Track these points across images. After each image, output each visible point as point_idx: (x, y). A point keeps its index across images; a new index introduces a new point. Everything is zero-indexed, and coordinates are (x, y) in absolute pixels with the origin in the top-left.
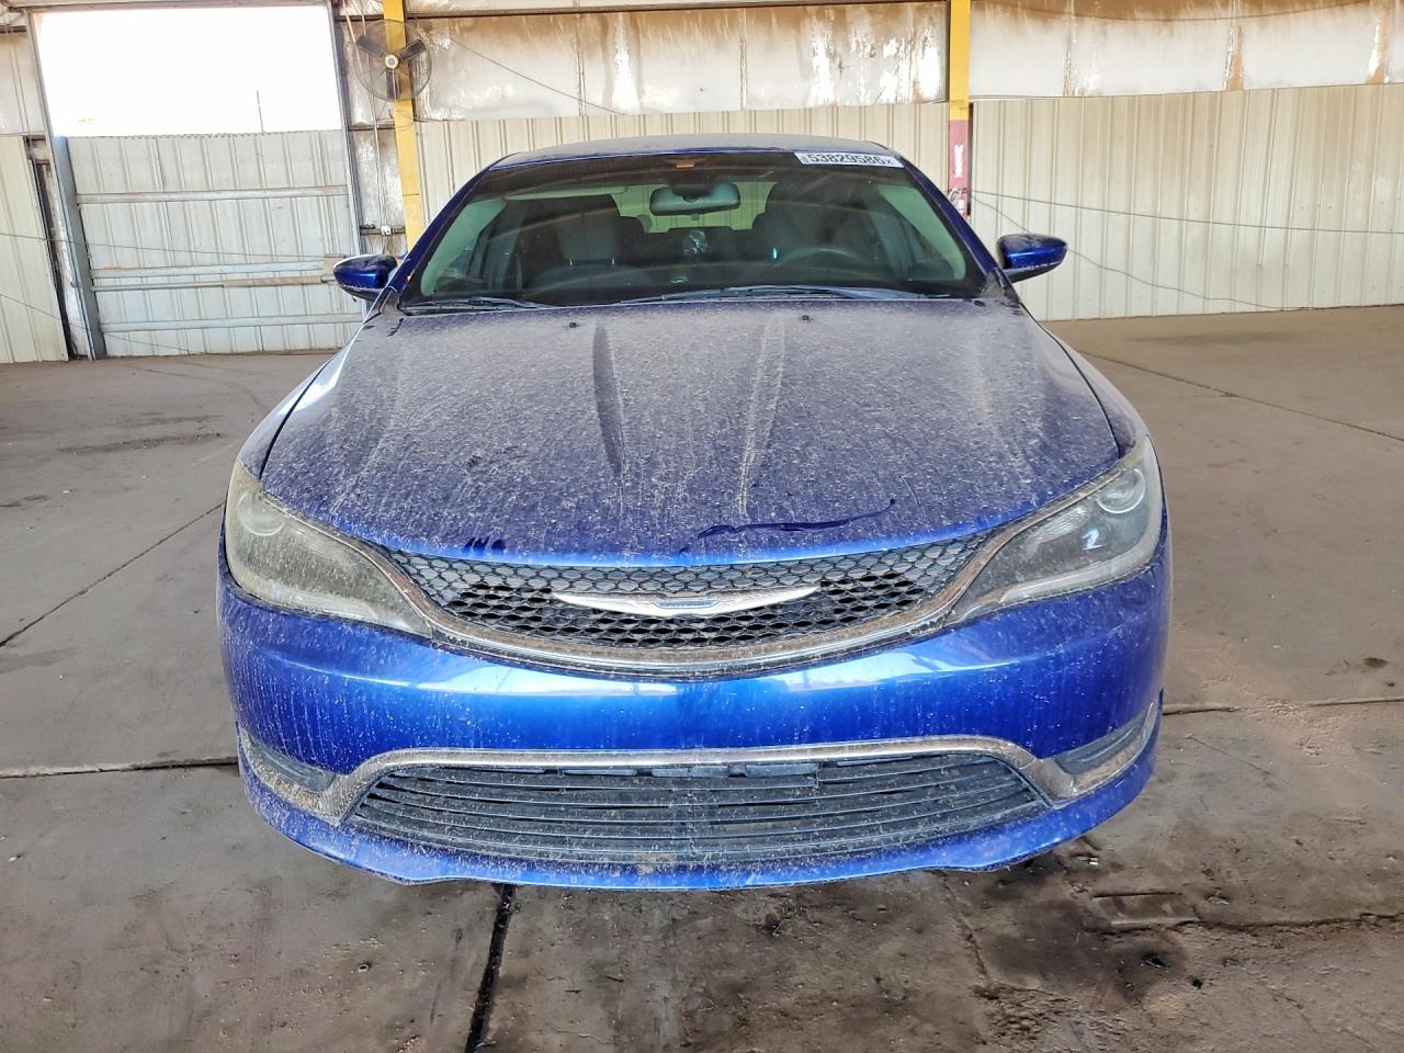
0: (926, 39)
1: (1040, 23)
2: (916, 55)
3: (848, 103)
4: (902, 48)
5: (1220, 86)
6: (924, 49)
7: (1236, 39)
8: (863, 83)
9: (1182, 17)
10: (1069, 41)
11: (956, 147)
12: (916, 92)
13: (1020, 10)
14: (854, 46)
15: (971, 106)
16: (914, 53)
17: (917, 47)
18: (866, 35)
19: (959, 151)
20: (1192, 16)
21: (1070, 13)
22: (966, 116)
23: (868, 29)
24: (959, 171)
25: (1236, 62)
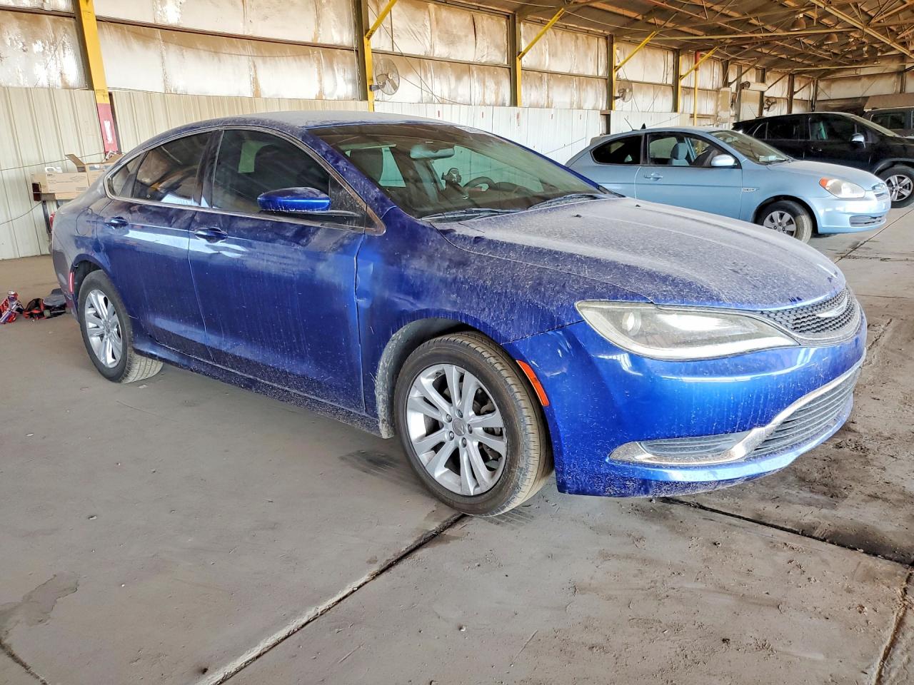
0: (64, 43)
1: (141, 43)
2: (59, 54)
3: (10, 84)
4: (47, 48)
5: (250, 94)
6: (64, 50)
7: (253, 69)
8: (20, 70)
9: (224, 52)
10: (162, 57)
11: (105, 122)
12: (63, 80)
13: (126, 32)
14: (8, 42)
15: (110, 95)
16: (57, 52)
17: (58, 48)
18: (17, 35)
19: (107, 125)
20: (228, 51)
21: (159, 39)
22: (108, 102)
23: (18, 30)
24: (110, 139)
25: (255, 82)
